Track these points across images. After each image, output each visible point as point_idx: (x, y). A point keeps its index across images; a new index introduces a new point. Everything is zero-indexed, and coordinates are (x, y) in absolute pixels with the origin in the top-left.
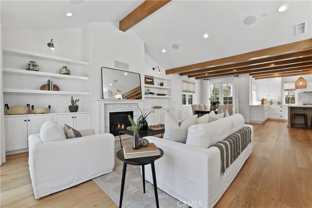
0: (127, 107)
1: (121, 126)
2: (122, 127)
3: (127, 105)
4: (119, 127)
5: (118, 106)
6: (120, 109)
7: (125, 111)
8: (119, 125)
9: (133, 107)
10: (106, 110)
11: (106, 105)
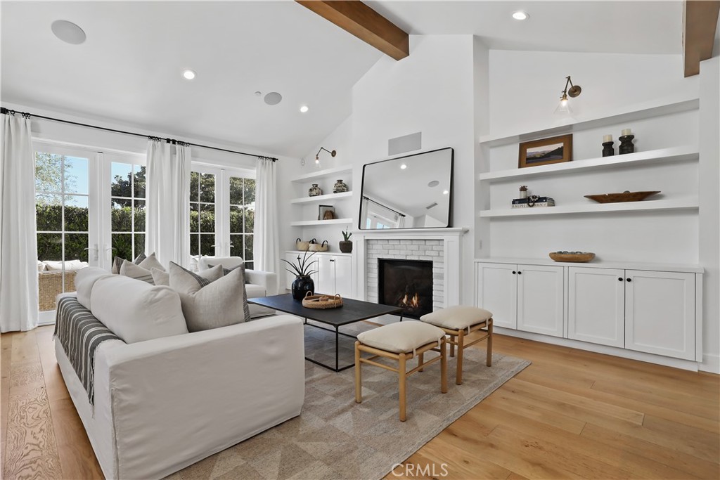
0: (415, 247)
1: (410, 299)
2: (413, 303)
3: (414, 242)
4: (405, 301)
5: (394, 245)
6: (397, 252)
7: (409, 258)
8: (406, 296)
9: (432, 250)
10: (371, 252)
11: (371, 242)
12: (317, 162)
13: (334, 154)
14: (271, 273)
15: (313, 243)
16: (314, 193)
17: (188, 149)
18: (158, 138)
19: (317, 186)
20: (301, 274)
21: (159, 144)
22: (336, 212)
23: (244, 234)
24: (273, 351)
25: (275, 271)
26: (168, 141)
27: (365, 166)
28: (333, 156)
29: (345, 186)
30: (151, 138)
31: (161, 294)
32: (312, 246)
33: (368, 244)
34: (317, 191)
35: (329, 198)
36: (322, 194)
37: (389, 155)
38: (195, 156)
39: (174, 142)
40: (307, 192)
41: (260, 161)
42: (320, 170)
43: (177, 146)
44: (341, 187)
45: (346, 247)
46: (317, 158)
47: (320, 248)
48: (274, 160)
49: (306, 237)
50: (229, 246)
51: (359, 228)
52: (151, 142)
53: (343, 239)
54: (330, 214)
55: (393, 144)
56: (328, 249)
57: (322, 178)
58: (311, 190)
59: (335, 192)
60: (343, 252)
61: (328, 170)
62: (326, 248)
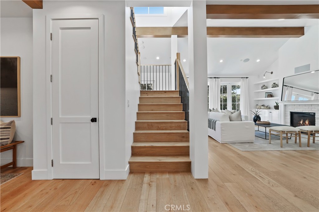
9: (315, 109)
10: (286, 109)
11: (287, 106)
12: (264, 77)
13: (272, 73)
14: (246, 115)
15: (263, 106)
16: (263, 88)
17: (219, 79)
18: (212, 78)
19: (264, 85)
20: (256, 115)
21: (212, 79)
22: (273, 94)
23: (236, 103)
24: (247, 127)
25: (248, 114)
26: (214, 78)
27: (284, 78)
28: (272, 74)
29: (277, 85)
30: (210, 78)
31: (226, 114)
32: (262, 107)
33: (286, 106)
34: (265, 87)
35: (270, 90)
36: (267, 88)
37: (295, 73)
38: (221, 81)
39: (216, 78)
40: (261, 88)
41: (242, 79)
42: (266, 80)
43: (217, 79)
44: (275, 85)
45: (277, 107)
46: (264, 76)
47: (266, 108)
48: (247, 78)
49: (260, 104)
50: (232, 107)
51: (281, 101)
52: (210, 79)
53: (276, 105)
54: (270, 95)
55: (297, 69)
56: (270, 108)
57: (267, 82)
58: (262, 87)
59: (272, 87)
60: (276, 109)
61: (269, 80)
62: (268, 108)
